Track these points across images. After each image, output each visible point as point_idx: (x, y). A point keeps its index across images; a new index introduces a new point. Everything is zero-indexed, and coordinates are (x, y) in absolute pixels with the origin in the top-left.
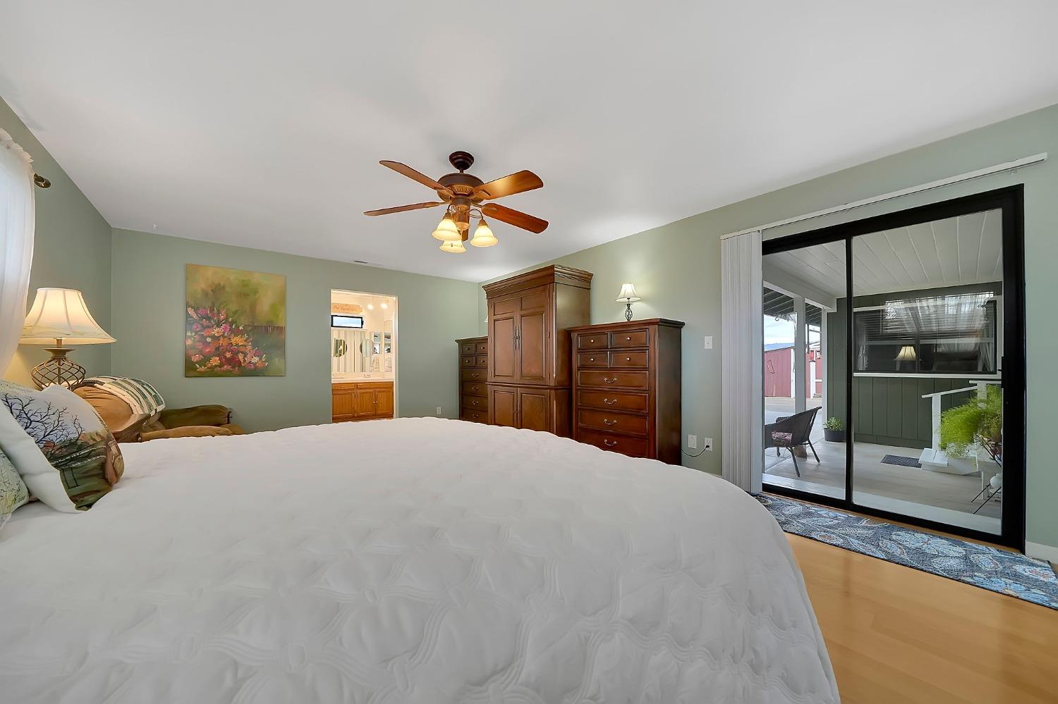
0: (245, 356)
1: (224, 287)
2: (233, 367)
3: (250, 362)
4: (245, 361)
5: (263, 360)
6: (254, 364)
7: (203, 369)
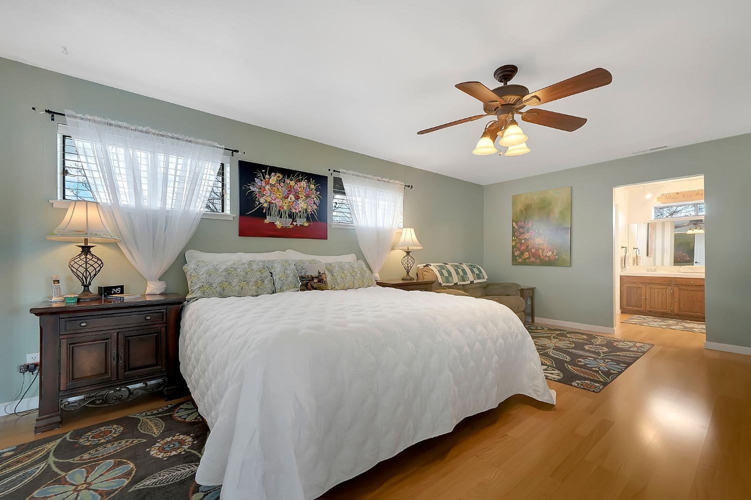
0: (543, 252)
1: (531, 205)
2: (536, 259)
3: (546, 256)
4: (543, 254)
5: (555, 254)
6: (549, 257)
7: (520, 260)
